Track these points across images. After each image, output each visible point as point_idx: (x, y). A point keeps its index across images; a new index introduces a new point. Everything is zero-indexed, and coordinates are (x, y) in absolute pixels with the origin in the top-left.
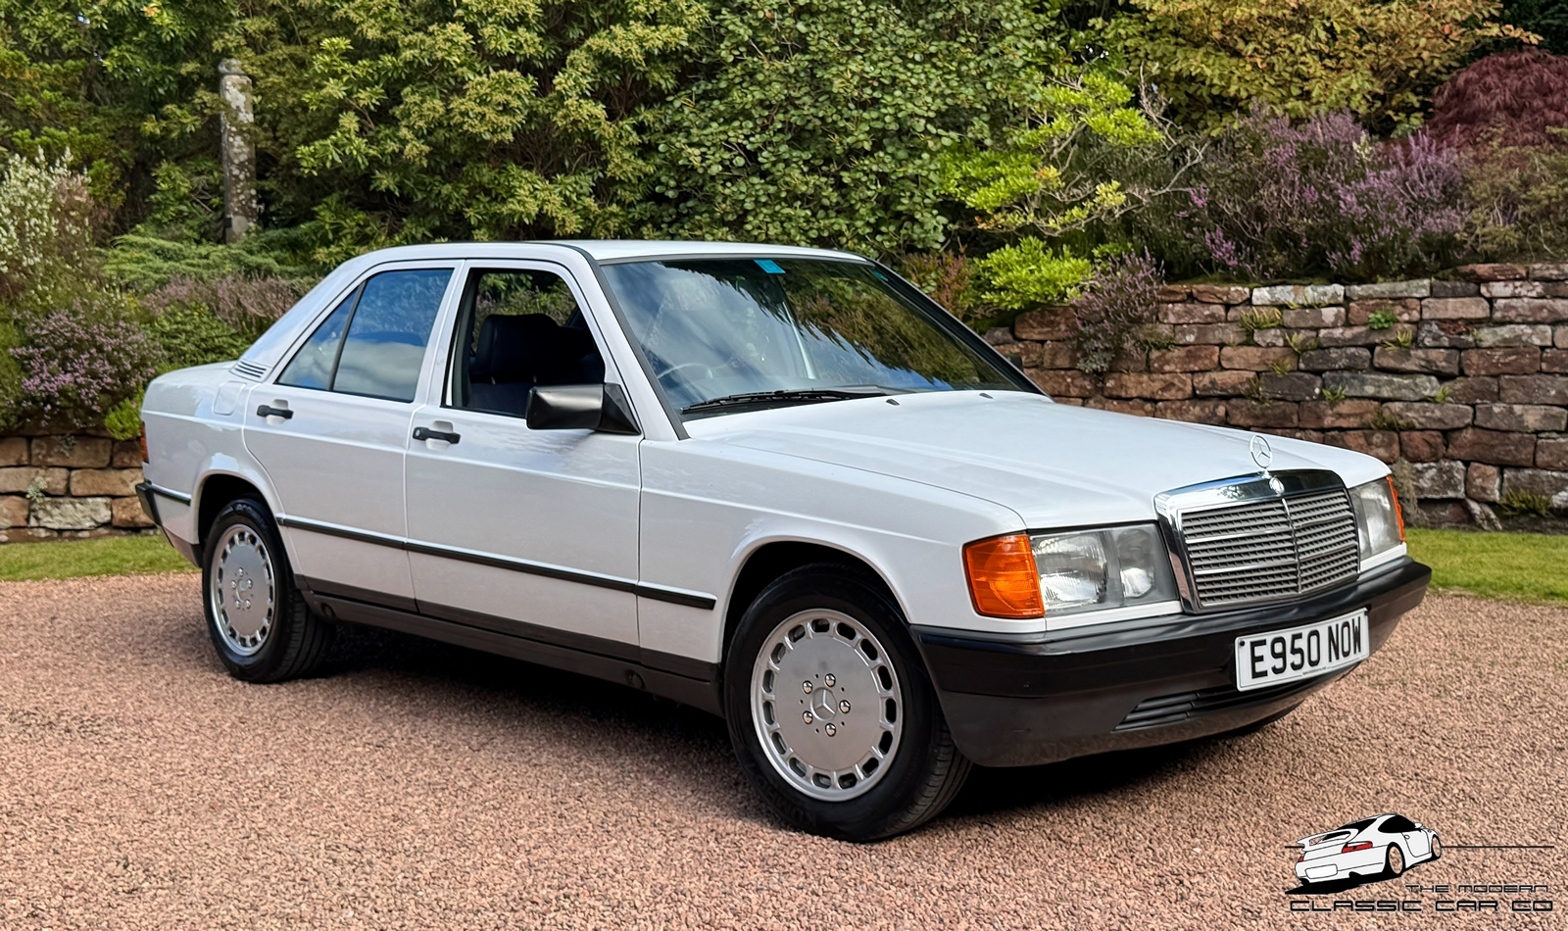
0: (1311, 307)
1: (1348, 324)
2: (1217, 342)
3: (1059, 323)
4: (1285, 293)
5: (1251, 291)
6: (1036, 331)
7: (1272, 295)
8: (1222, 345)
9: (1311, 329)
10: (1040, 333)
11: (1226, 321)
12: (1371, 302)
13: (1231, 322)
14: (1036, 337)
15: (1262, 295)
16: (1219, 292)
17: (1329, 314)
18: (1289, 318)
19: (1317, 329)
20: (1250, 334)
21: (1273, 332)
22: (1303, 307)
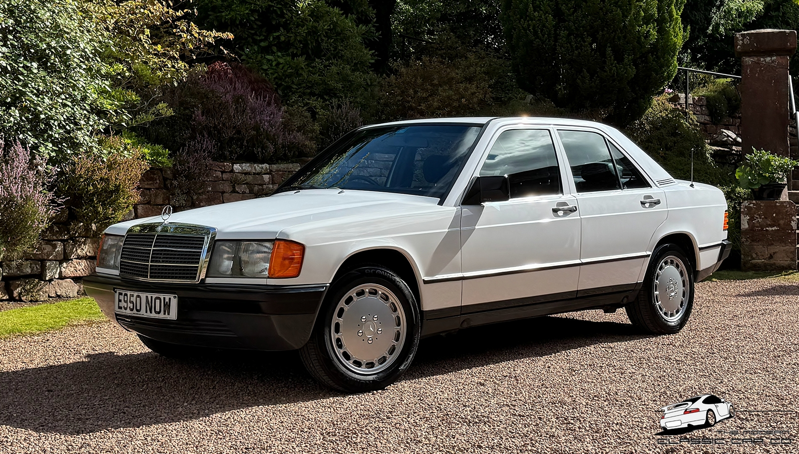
0: (258, 174)
1: (273, 183)
2: (221, 191)
3: (156, 179)
4: (246, 167)
5: (233, 166)
6: (146, 183)
7: (242, 167)
8: (223, 192)
9: (260, 185)
10: (148, 184)
11: (223, 180)
12: (281, 173)
13: (225, 181)
14: (146, 187)
15: (237, 167)
16: (221, 165)
17: (266, 177)
18: (250, 178)
19: (262, 185)
20: (234, 187)
21: (243, 186)
22: (254, 174)
